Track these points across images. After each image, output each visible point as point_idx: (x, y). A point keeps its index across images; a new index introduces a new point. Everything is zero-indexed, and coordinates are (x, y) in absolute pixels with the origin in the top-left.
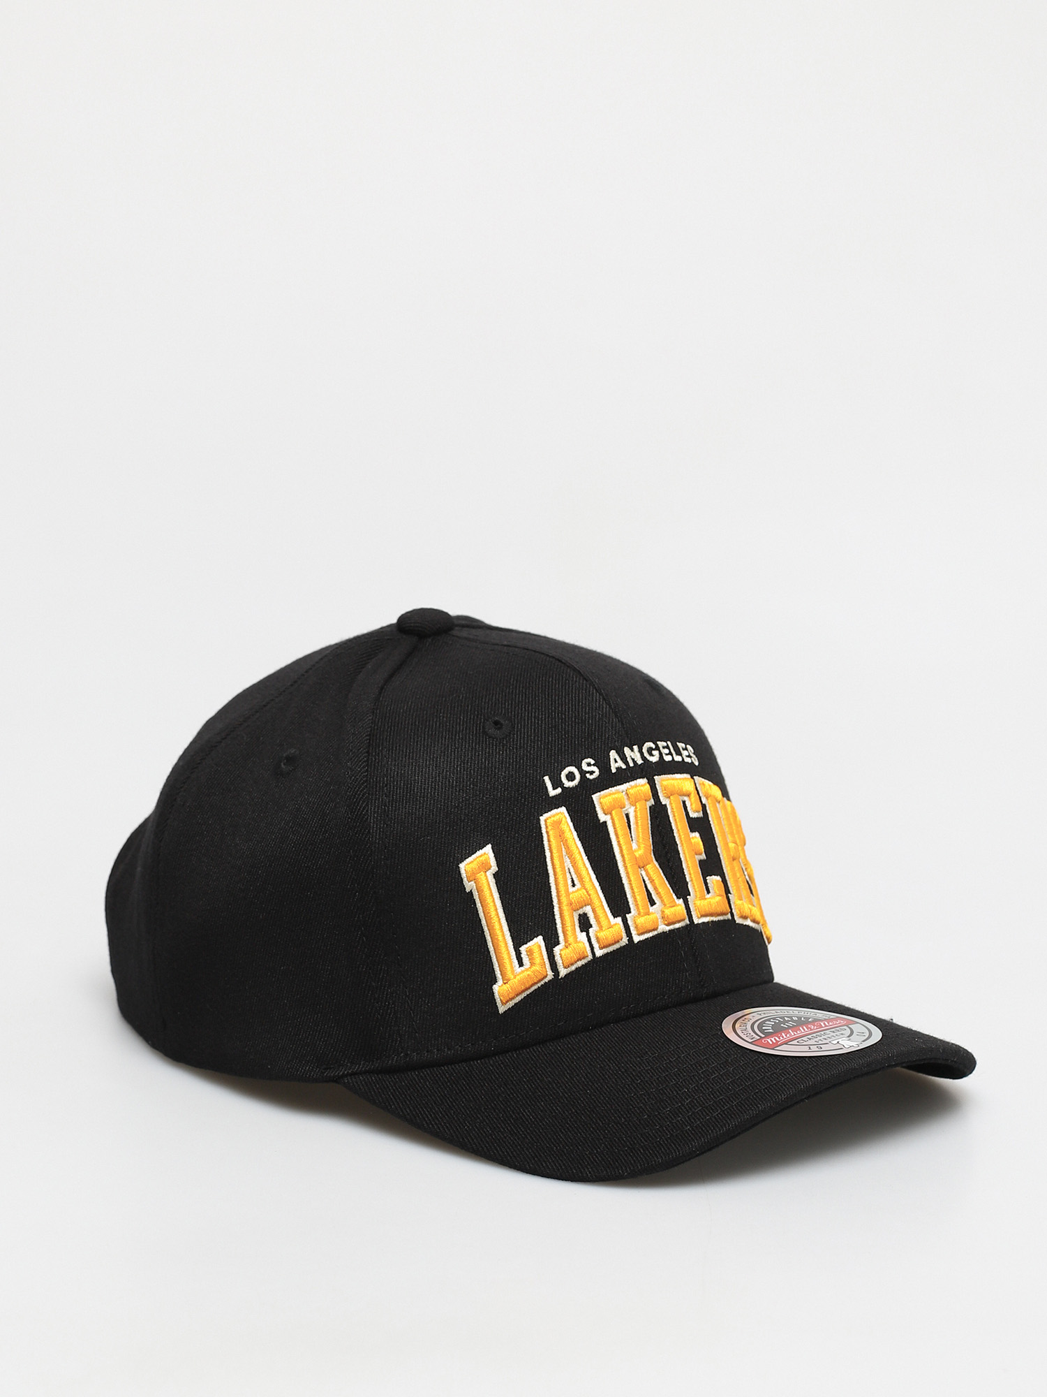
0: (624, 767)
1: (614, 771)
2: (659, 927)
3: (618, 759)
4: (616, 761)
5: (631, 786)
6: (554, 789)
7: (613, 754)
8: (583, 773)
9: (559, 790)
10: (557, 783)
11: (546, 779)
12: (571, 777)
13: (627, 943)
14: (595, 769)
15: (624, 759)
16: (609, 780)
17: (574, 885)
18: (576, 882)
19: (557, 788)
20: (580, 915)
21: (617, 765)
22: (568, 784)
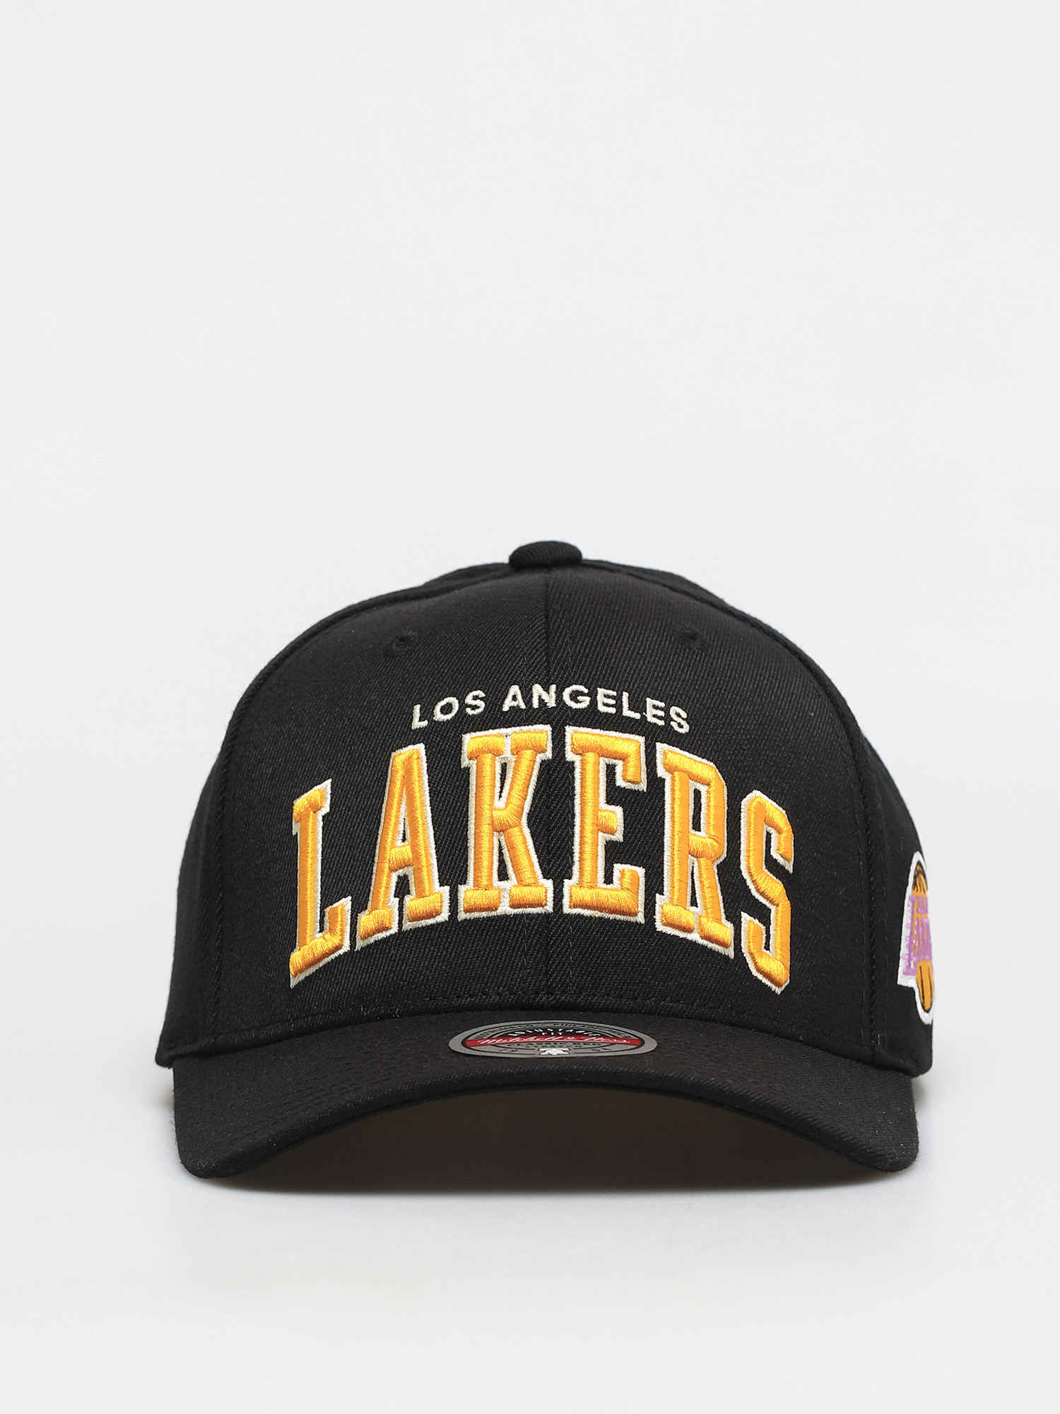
0: (523, 706)
1: (506, 708)
2: (500, 908)
3: (519, 697)
4: (514, 698)
5: (522, 730)
6: (420, 721)
7: (515, 690)
8: (463, 706)
9: (425, 723)
10: (427, 714)
11: (417, 708)
12: (447, 709)
13: (447, 920)
14: (482, 704)
15: (527, 697)
16: (494, 718)
17: (404, 840)
18: (408, 836)
19: (424, 720)
20: (399, 877)
21: (515, 704)
22: (439, 716)
